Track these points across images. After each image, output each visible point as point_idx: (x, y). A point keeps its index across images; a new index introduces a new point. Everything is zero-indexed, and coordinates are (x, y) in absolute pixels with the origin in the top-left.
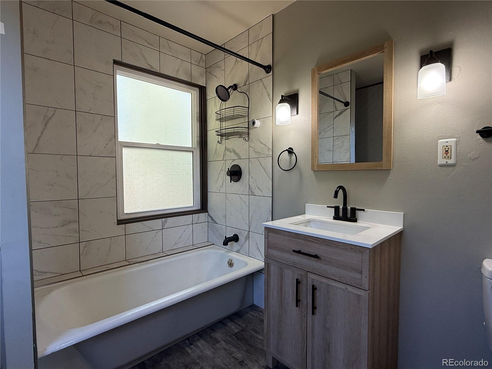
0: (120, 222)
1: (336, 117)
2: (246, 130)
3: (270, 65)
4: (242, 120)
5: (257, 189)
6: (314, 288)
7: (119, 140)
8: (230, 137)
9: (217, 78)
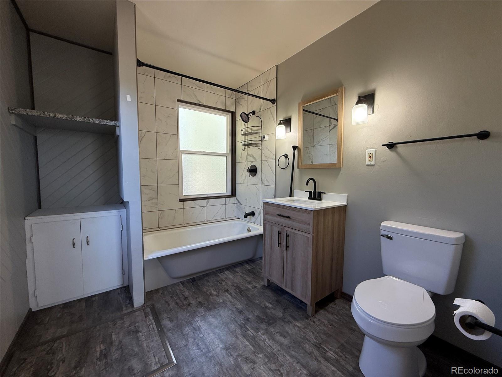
0: (181, 200)
1: (331, 130)
2: (260, 142)
3: (275, 99)
4: (257, 135)
5: (266, 181)
6: (287, 236)
7: (180, 149)
8: (250, 147)
9: (242, 106)
